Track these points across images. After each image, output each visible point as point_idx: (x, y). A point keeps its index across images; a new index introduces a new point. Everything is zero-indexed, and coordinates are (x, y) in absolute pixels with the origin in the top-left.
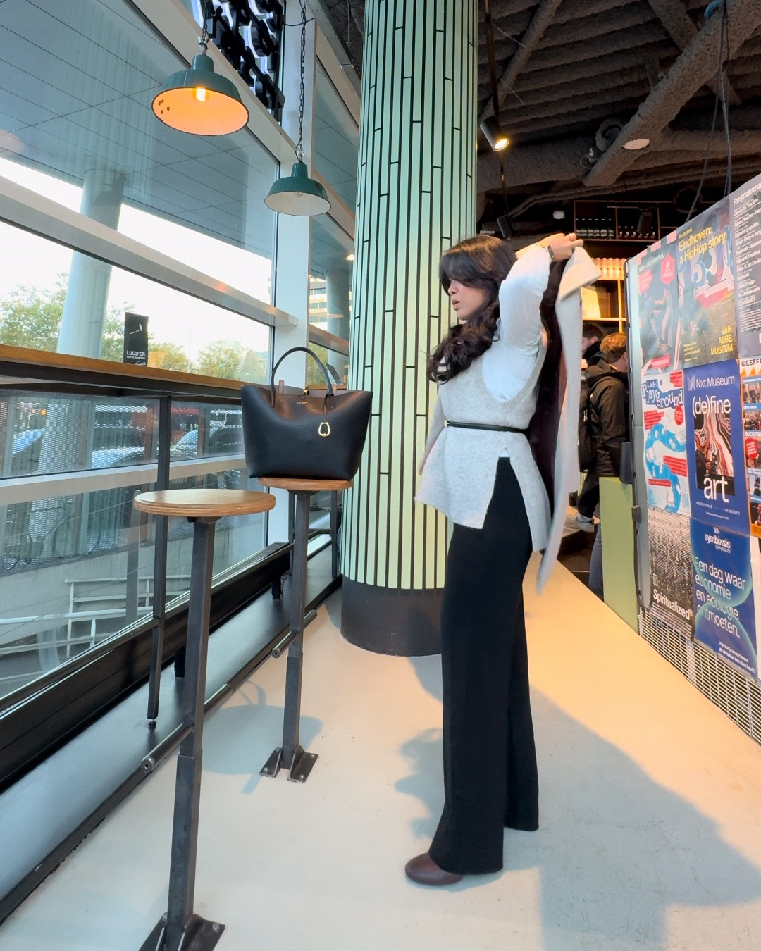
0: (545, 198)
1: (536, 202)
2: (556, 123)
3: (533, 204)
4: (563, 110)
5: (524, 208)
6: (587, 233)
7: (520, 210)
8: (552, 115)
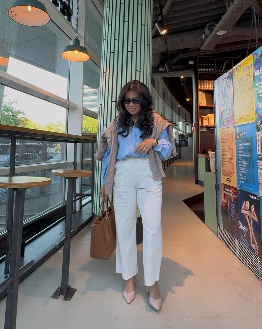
0: (185, 55)
1: (182, 57)
2: (189, 24)
3: (181, 58)
4: (192, 18)
5: (177, 59)
7: (175, 60)
8: (187, 20)
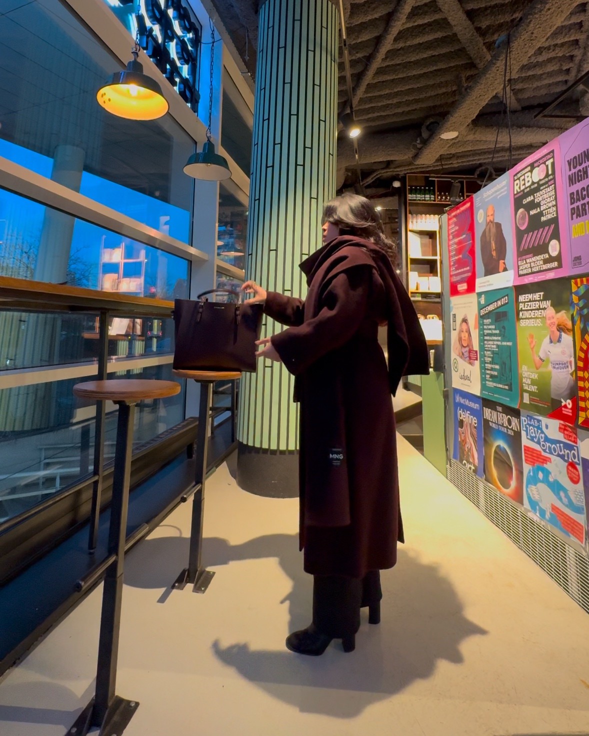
0: (387, 172)
1: (381, 175)
2: (394, 119)
3: (379, 176)
4: (400, 110)
5: (372, 179)
6: (416, 197)
7: (369, 180)
8: (391, 113)
